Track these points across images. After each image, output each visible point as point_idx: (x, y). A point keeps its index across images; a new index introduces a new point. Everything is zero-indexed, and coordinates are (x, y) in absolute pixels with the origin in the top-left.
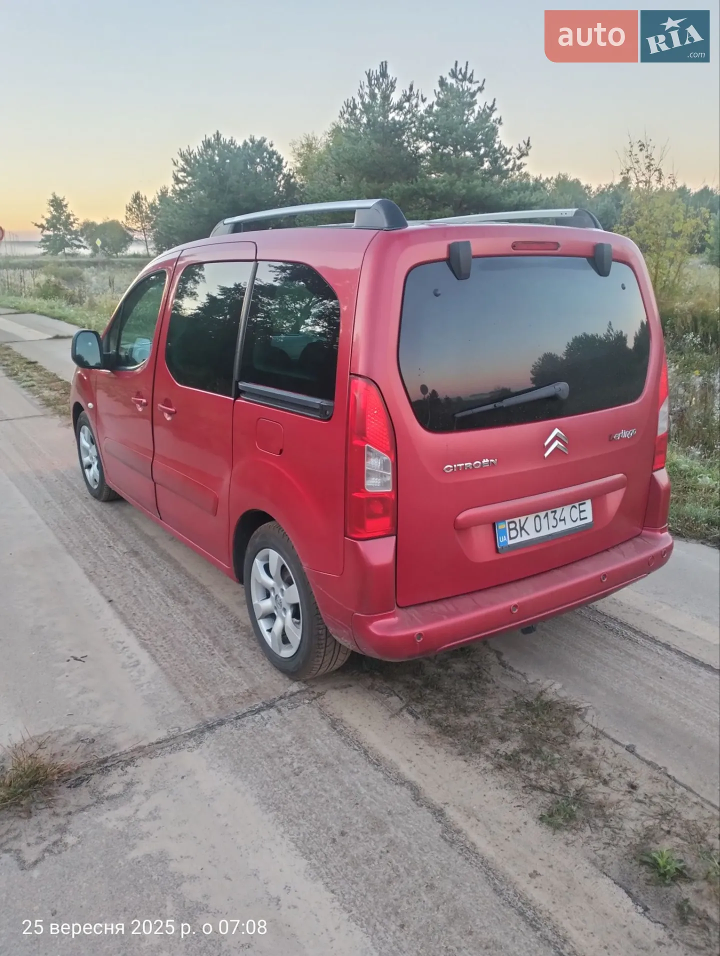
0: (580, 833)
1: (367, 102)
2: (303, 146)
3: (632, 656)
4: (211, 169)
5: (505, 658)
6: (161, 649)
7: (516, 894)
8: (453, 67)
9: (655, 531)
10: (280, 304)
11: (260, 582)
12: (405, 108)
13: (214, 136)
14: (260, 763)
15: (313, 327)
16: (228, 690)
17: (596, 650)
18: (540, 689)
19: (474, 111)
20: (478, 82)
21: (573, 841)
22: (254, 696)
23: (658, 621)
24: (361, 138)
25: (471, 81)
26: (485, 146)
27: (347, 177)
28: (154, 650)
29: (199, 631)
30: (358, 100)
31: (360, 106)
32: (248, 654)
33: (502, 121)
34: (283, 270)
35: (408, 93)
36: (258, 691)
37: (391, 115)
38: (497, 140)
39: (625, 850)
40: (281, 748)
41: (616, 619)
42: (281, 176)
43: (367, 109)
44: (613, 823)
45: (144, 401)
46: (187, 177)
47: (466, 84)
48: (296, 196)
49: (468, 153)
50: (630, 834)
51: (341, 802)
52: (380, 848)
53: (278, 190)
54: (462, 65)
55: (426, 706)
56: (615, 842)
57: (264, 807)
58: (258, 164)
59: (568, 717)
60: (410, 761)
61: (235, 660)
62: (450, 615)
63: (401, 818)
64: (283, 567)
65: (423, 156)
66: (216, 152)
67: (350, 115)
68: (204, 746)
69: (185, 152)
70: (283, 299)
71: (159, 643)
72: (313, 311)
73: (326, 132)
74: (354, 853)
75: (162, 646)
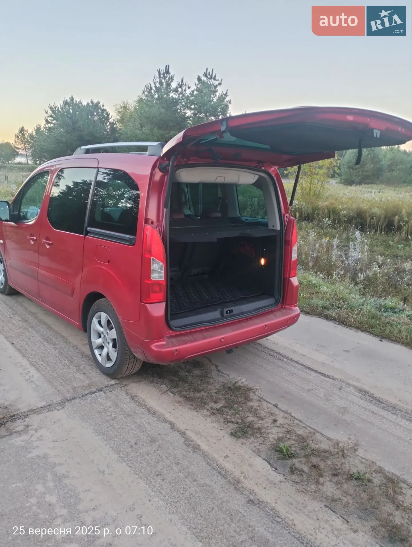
0: (249, 439)
1: (158, 86)
2: (121, 108)
3: (281, 367)
4: (67, 117)
5: (219, 368)
6: (42, 366)
7: (217, 464)
8: (205, 71)
9: (292, 306)
10: (107, 192)
11: (96, 329)
12: (179, 91)
13: (70, 98)
14: (95, 415)
15: (125, 204)
16: (78, 384)
17: (264, 364)
18: (235, 381)
19: (216, 96)
20: (218, 80)
21: (245, 443)
22: (91, 386)
23: (294, 352)
24: (154, 106)
25: (215, 80)
26: (222, 114)
27: (146, 126)
28: (37, 366)
29: (62, 357)
30: (153, 85)
31: (154, 88)
32: (88, 368)
33: (231, 102)
34: (108, 174)
35: (180, 83)
36: (94, 384)
37: (171, 95)
38: (228, 112)
39: (269, 446)
40: (106, 409)
41: (274, 351)
42: (109, 123)
43: (158, 90)
44: (264, 436)
45: (35, 238)
46: (53, 120)
47: (212, 81)
48: (117, 135)
49: (213, 118)
50: (272, 440)
51: (135, 431)
52: (154, 449)
53: (106, 130)
54: (210, 70)
55: (179, 389)
56: (265, 443)
57: (97, 434)
58: (95, 116)
59: (247, 393)
60: (170, 412)
61: (82, 370)
62: (191, 342)
63: (165, 436)
64: (108, 321)
65: (188, 118)
66: (71, 107)
67: (149, 92)
68: (66, 408)
69: (53, 106)
70: (108, 189)
71: (40, 363)
72: (126, 196)
73: (134, 101)
74: (141, 451)
75: (42, 364)
